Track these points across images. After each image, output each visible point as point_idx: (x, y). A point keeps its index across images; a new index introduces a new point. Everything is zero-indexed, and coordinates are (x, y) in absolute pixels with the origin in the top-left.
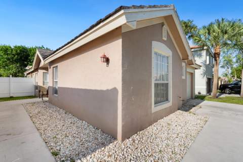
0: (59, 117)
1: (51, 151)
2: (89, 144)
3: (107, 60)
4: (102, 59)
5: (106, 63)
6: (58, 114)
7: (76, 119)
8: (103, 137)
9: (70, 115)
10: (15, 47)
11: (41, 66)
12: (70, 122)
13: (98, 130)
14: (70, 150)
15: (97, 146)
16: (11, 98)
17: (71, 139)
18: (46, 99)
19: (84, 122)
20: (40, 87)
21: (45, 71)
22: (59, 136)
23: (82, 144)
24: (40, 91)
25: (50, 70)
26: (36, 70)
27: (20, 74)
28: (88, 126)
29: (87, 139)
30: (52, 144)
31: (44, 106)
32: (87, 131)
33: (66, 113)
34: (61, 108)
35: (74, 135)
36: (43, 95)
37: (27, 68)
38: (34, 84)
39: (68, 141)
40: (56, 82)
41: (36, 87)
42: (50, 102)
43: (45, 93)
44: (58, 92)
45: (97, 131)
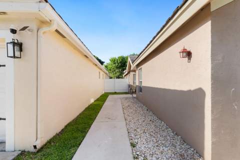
0: (142, 112)
1: (131, 141)
2: (164, 148)
3: (189, 54)
4: (182, 54)
5: (187, 59)
6: (141, 110)
7: (155, 118)
8: (183, 146)
9: (151, 113)
10: (119, 58)
11: (132, 69)
12: (150, 119)
13: (178, 136)
14: (145, 147)
15: (173, 155)
16: (115, 93)
17: (148, 136)
18: (135, 95)
19: (163, 122)
20: (132, 85)
21: (134, 73)
22: (138, 130)
23: (157, 146)
24: (131, 89)
25: (137, 72)
26: (129, 73)
27: (121, 76)
28: (167, 129)
29: (163, 142)
30: (132, 136)
31: (133, 101)
32: (165, 134)
33: (147, 110)
34: (144, 105)
35: (152, 133)
36: (133, 92)
37: (124, 72)
38: (128, 83)
39: (145, 137)
40: (141, 82)
41: (129, 86)
42: (137, 98)
43: (134, 91)
44: (142, 91)
45: (176, 137)
